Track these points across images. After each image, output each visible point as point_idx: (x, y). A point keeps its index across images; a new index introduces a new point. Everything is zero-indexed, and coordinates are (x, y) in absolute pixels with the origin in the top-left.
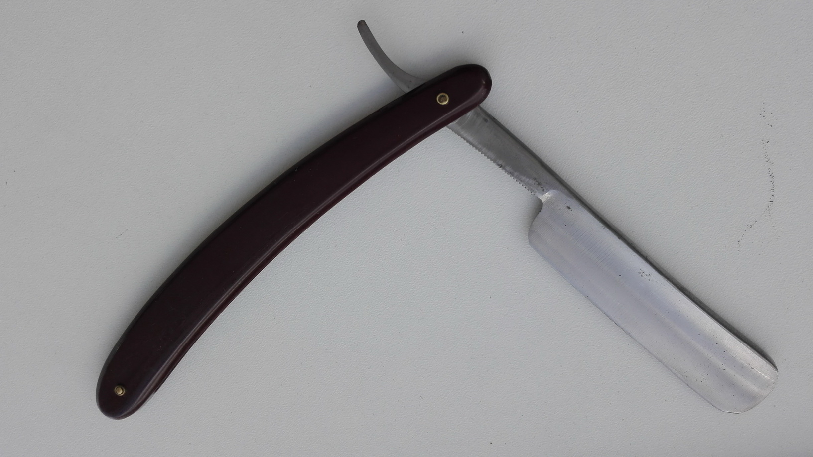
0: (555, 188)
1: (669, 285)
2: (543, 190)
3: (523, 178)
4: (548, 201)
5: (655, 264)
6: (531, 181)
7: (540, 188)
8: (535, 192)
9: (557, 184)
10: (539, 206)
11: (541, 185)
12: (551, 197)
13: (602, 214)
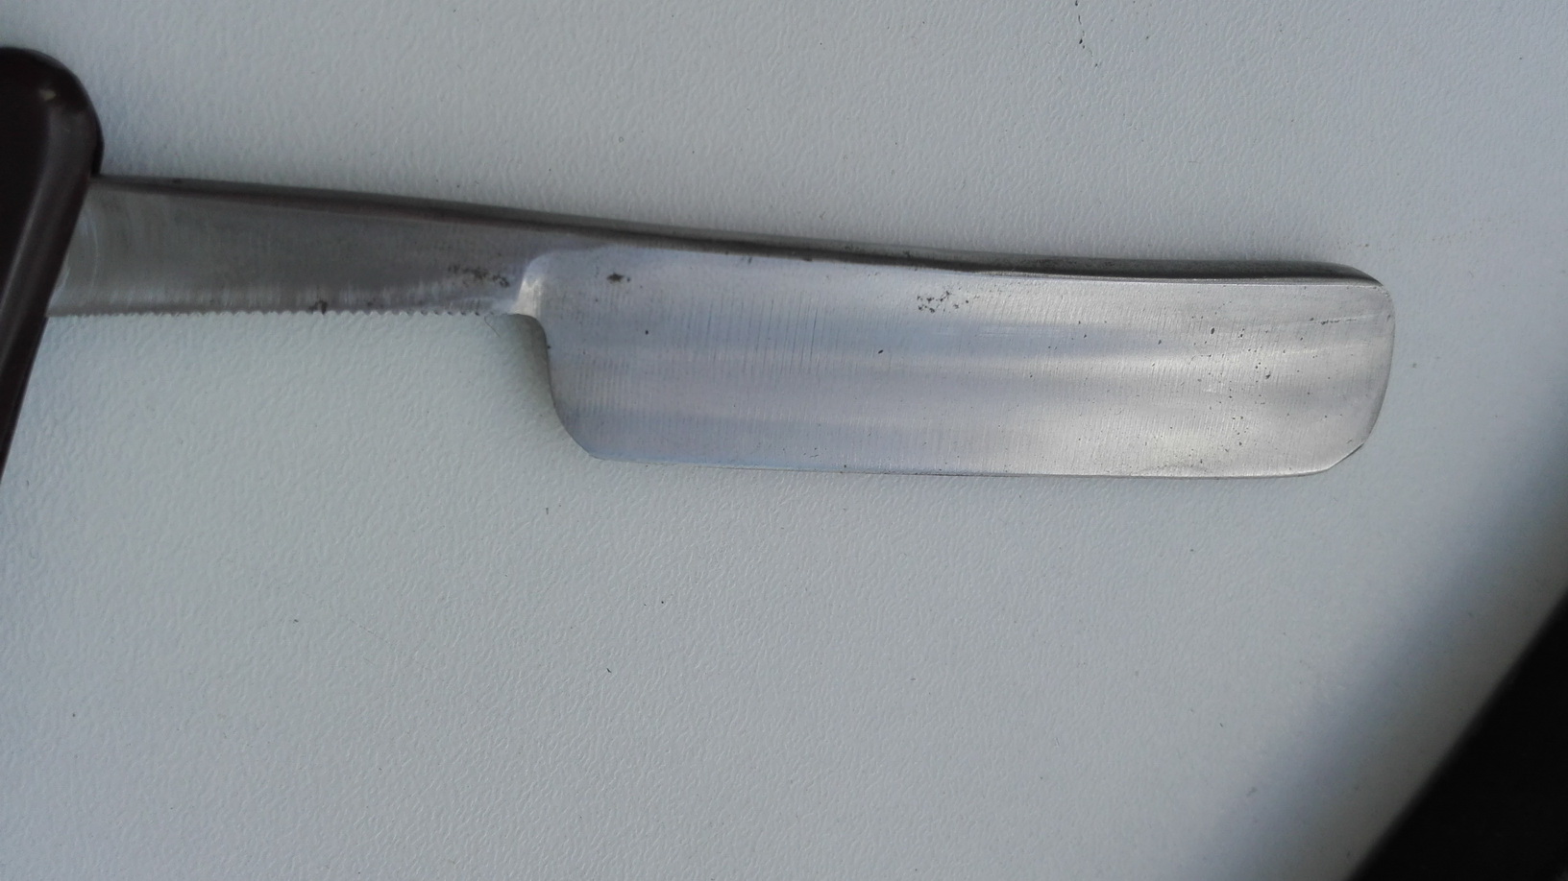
0: (533, 253)
1: (1011, 280)
2: (506, 284)
3: (420, 291)
4: (547, 301)
5: (940, 256)
6: (449, 285)
7: (492, 283)
8: (488, 306)
9: (530, 235)
10: (533, 334)
11: (485, 275)
12: (546, 285)
13: (712, 226)
